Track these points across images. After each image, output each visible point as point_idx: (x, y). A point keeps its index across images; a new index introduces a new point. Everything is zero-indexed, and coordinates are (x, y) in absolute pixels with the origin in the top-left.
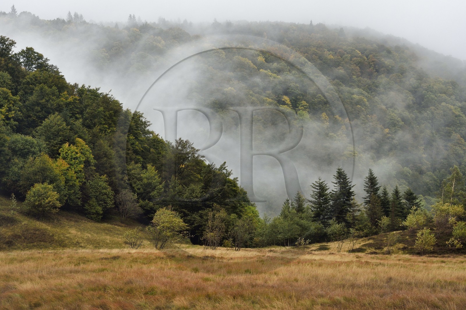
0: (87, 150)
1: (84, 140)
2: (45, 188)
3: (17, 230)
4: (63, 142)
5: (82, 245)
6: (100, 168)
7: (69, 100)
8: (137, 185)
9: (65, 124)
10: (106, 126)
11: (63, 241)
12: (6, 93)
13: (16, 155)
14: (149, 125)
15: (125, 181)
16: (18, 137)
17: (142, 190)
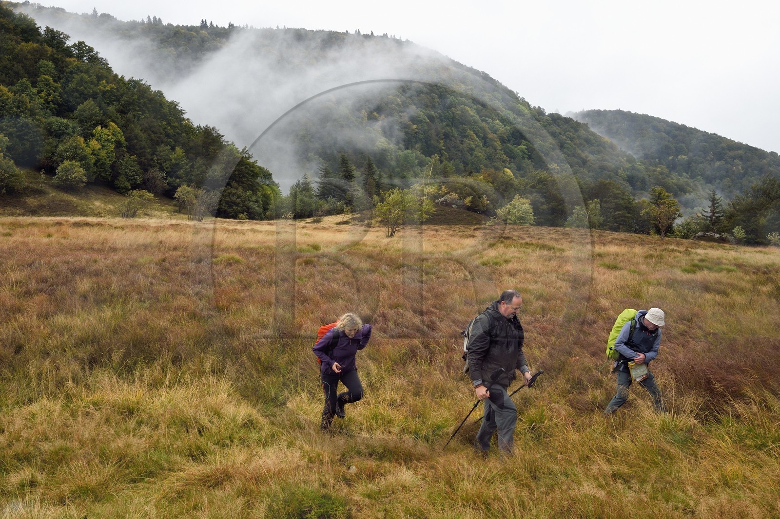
0: (119, 133)
1: (116, 123)
2: (72, 165)
3: (44, 201)
4: (95, 125)
5: (103, 215)
6: (131, 149)
7: (107, 88)
8: (166, 165)
9: (97, 109)
10: (140, 113)
11: (85, 211)
12: (47, 80)
13: (51, 136)
14: (184, 113)
15: (154, 161)
16: (54, 119)
17: (169, 169)
